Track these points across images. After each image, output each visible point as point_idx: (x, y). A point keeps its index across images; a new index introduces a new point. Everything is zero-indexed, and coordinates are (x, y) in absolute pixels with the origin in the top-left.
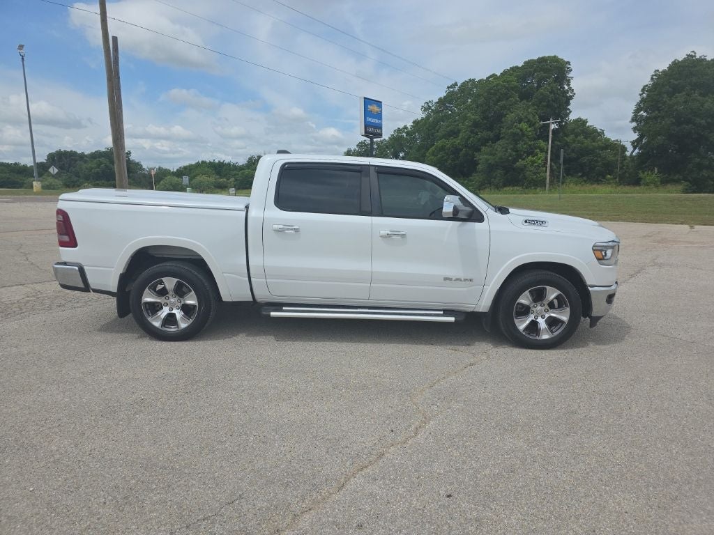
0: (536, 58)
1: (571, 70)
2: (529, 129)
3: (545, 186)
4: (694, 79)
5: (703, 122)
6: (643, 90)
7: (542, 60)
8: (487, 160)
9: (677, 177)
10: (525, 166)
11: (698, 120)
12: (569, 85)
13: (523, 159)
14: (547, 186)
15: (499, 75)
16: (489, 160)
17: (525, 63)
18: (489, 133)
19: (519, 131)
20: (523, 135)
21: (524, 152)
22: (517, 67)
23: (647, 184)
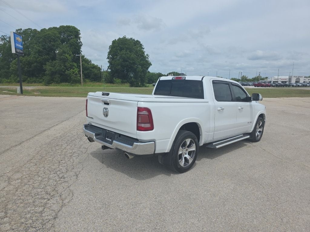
0: (65, 25)
1: (80, 34)
2: (69, 57)
3: (81, 83)
4: (127, 46)
5: (131, 61)
6: (110, 47)
7: (68, 27)
8: (51, 69)
9: (125, 81)
10: (70, 74)
11: (130, 61)
12: (80, 40)
13: (68, 71)
14: (82, 83)
15: (47, 29)
16: (52, 69)
17: (60, 26)
18: (48, 56)
19: (65, 57)
20: (68, 60)
21: (69, 68)
22: (56, 27)
23: (117, 83)
